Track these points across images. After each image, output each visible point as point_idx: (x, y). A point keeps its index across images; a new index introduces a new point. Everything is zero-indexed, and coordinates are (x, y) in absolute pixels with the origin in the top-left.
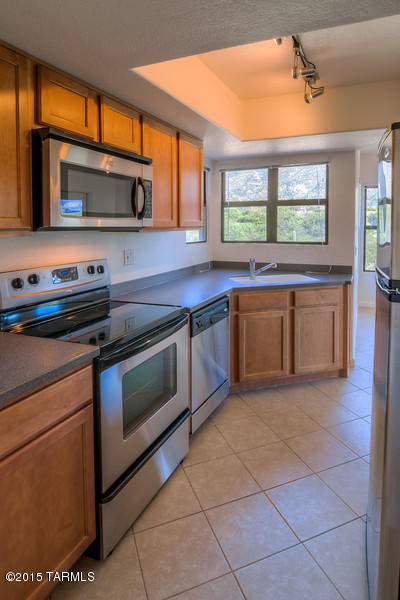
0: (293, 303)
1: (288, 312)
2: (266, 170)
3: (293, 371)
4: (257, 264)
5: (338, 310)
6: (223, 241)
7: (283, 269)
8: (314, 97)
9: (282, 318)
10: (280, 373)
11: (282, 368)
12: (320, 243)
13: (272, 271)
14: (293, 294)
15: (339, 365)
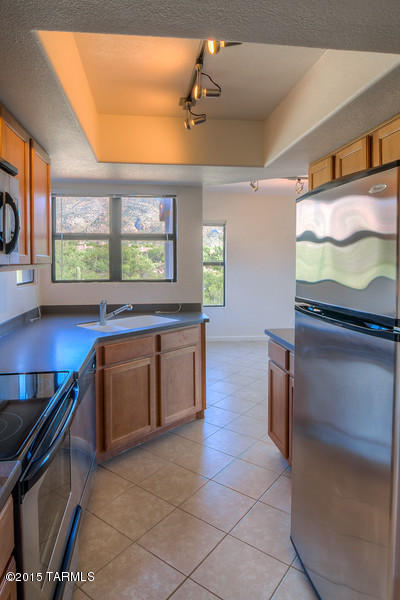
0: (159, 348)
1: (154, 358)
2: (108, 199)
3: (159, 424)
4: (108, 306)
5: (197, 349)
6: (54, 280)
7: (139, 310)
8: (196, 123)
9: (149, 366)
10: (146, 430)
11: (149, 424)
12: (169, 281)
13: (126, 313)
14: (158, 338)
15: (198, 407)
